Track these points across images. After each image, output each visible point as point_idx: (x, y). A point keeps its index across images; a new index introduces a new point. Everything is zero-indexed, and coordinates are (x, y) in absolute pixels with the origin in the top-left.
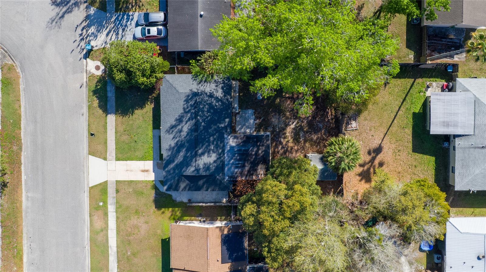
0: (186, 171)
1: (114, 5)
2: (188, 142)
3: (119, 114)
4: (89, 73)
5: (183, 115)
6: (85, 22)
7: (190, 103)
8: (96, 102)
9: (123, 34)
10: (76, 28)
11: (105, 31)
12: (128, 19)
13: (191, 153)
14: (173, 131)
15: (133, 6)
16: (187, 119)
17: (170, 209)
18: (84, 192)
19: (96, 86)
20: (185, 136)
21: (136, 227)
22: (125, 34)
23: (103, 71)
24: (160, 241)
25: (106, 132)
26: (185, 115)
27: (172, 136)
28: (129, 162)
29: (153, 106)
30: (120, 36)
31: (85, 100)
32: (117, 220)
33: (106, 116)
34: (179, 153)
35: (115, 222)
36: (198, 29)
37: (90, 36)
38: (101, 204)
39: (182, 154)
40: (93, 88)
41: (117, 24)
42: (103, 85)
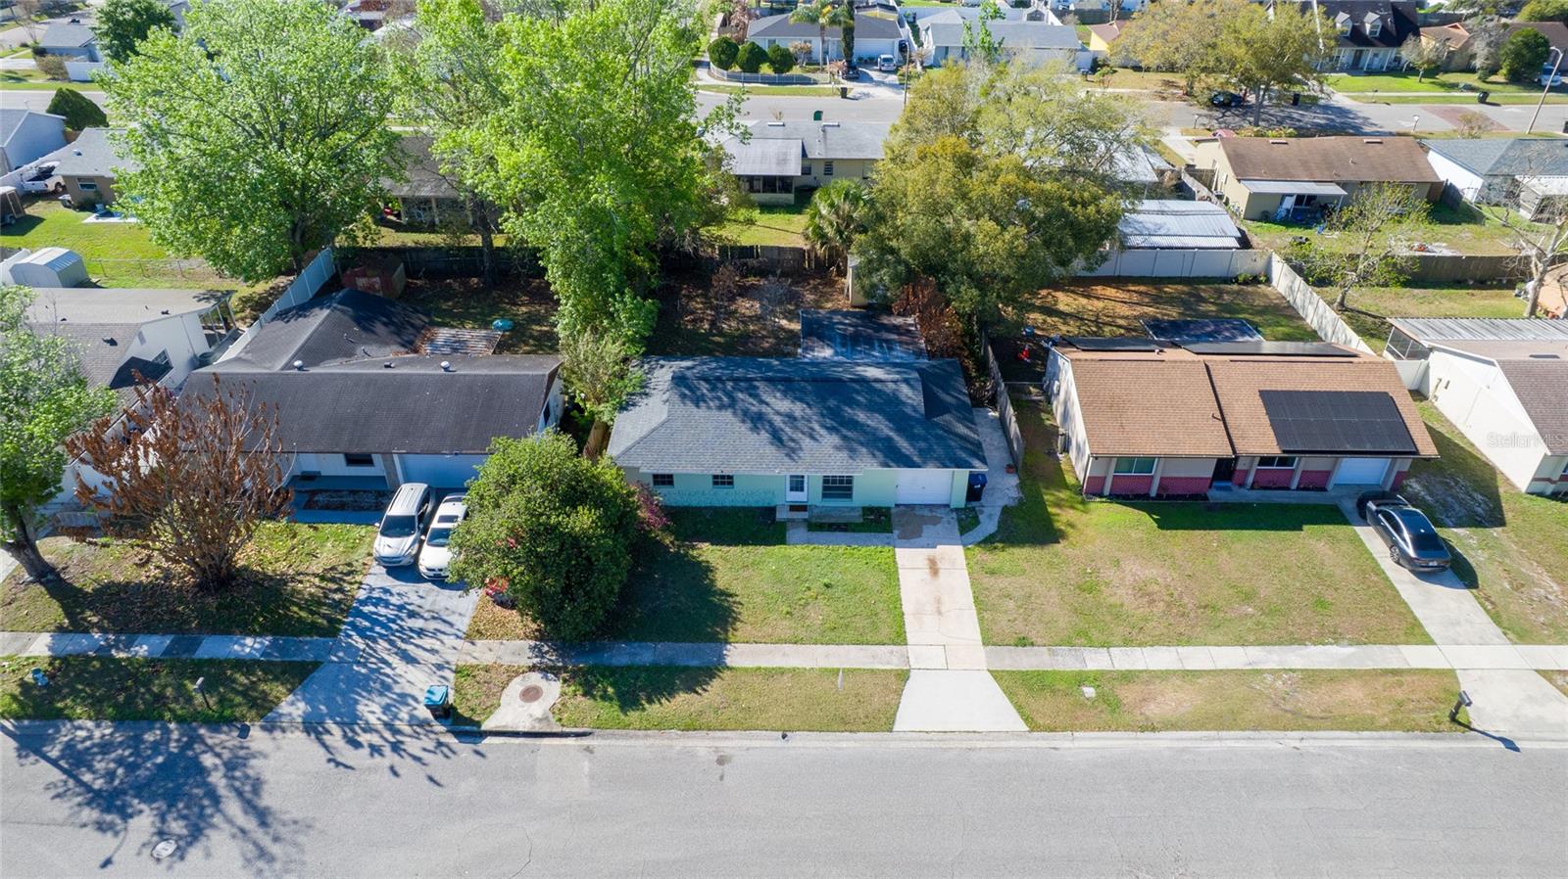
0: (912, 406)
1: (308, 639)
3: (727, 631)
4: (544, 723)
5: (739, 412)
6: (326, 737)
9: (426, 615)
10: (338, 764)
11: (393, 669)
12: (377, 602)
13: (858, 392)
14: (793, 440)
15: (341, 590)
16: (751, 400)
17: (1052, 510)
18: (1055, 748)
19: (605, 697)
20: (805, 406)
22: (429, 611)
23: (550, 676)
25: (795, 672)
26: (740, 405)
27: (806, 442)
28: (907, 608)
29: (707, 544)
30: (432, 625)
31: (658, 742)
32: (1139, 645)
33: (729, 668)
35: (1147, 650)
37: (395, 717)
38: (1089, 691)
39: (861, 416)
40: (609, 710)
41: (383, 632)
42: (603, 676)
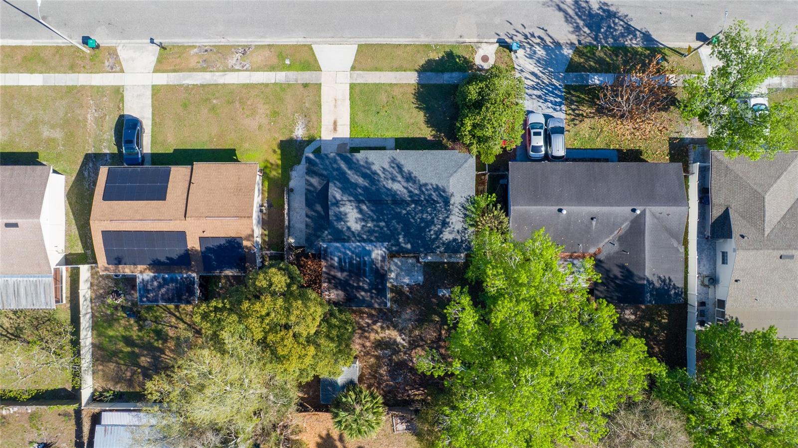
0: (335, 186)
1: (575, 84)
2: (378, 190)
3: (418, 89)
4: (478, 46)
5: (417, 182)
6: (552, 41)
7: (433, 194)
8: (436, 56)
9: (534, 97)
10: (543, 29)
11: (538, 69)
12: (555, 103)
13: (361, 194)
14: (393, 168)
15: (574, 110)
16: (413, 190)
17: (279, 162)
18: (305, 38)
19: (459, 57)
20: (386, 186)
21: (254, 112)
22: (535, 99)
23: (480, 67)
24: (232, 147)
25: (392, 69)
26: (417, 186)
27: (386, 166)
28: (348, 102)
29: (428, 139)
30: (530, 92)
31: (438, 40)
32: (263, 84)
33: (416, 71)
34: (362, 177)
35: (261, 82)
36: (542, 205)
37: (530, 48)
38: (287, 62)
39: (360, 181)
40: (456, 52)
41: (548, 88)
42: (461, 66)
